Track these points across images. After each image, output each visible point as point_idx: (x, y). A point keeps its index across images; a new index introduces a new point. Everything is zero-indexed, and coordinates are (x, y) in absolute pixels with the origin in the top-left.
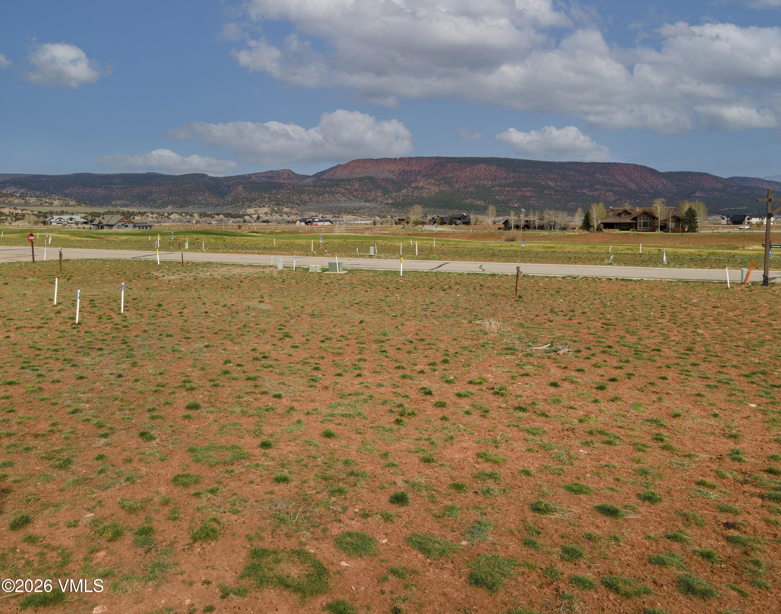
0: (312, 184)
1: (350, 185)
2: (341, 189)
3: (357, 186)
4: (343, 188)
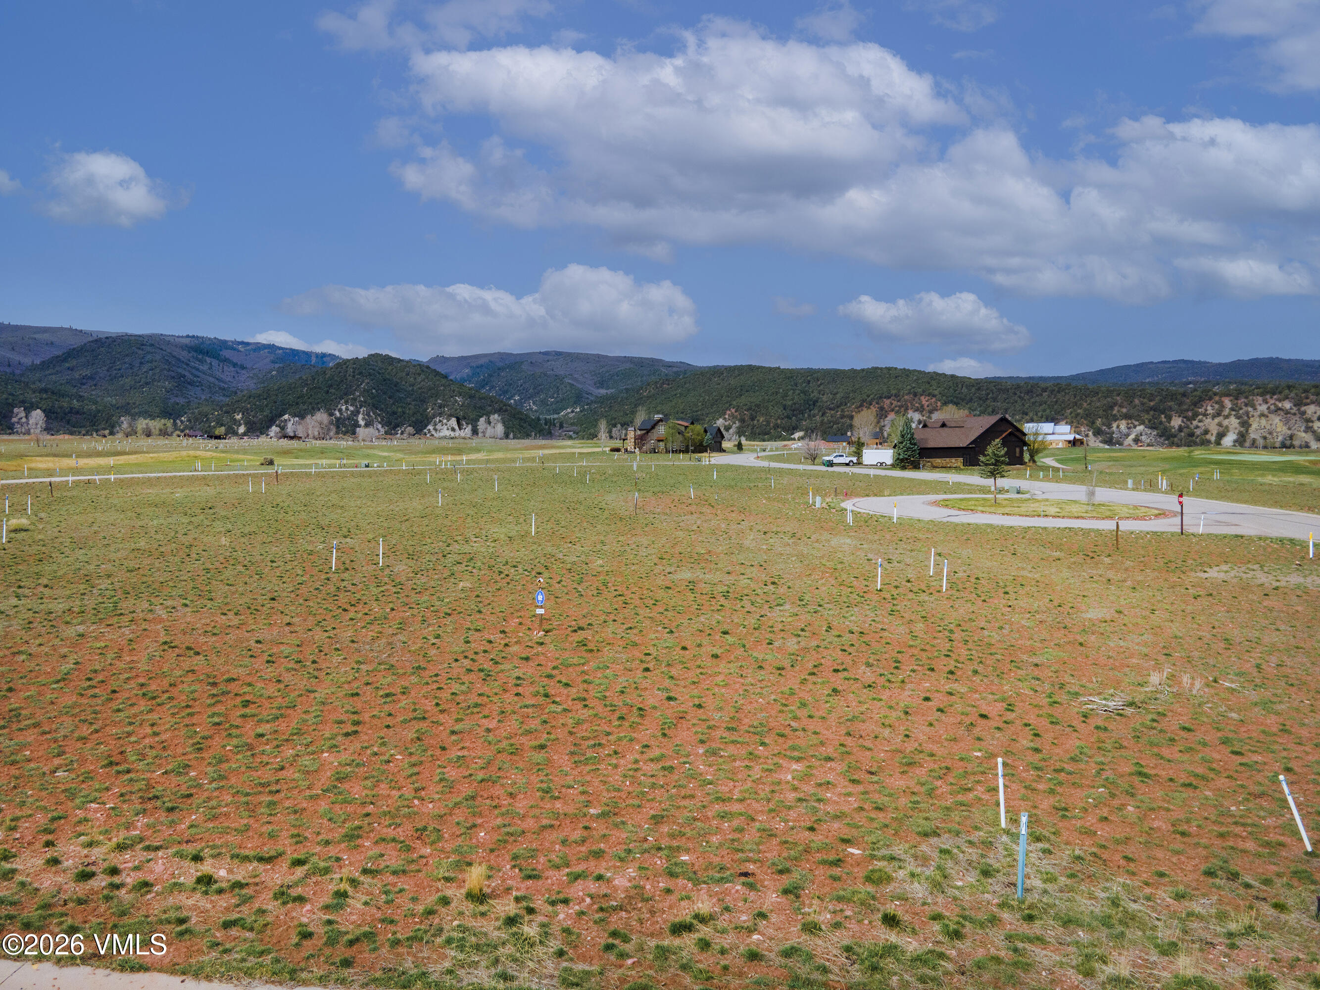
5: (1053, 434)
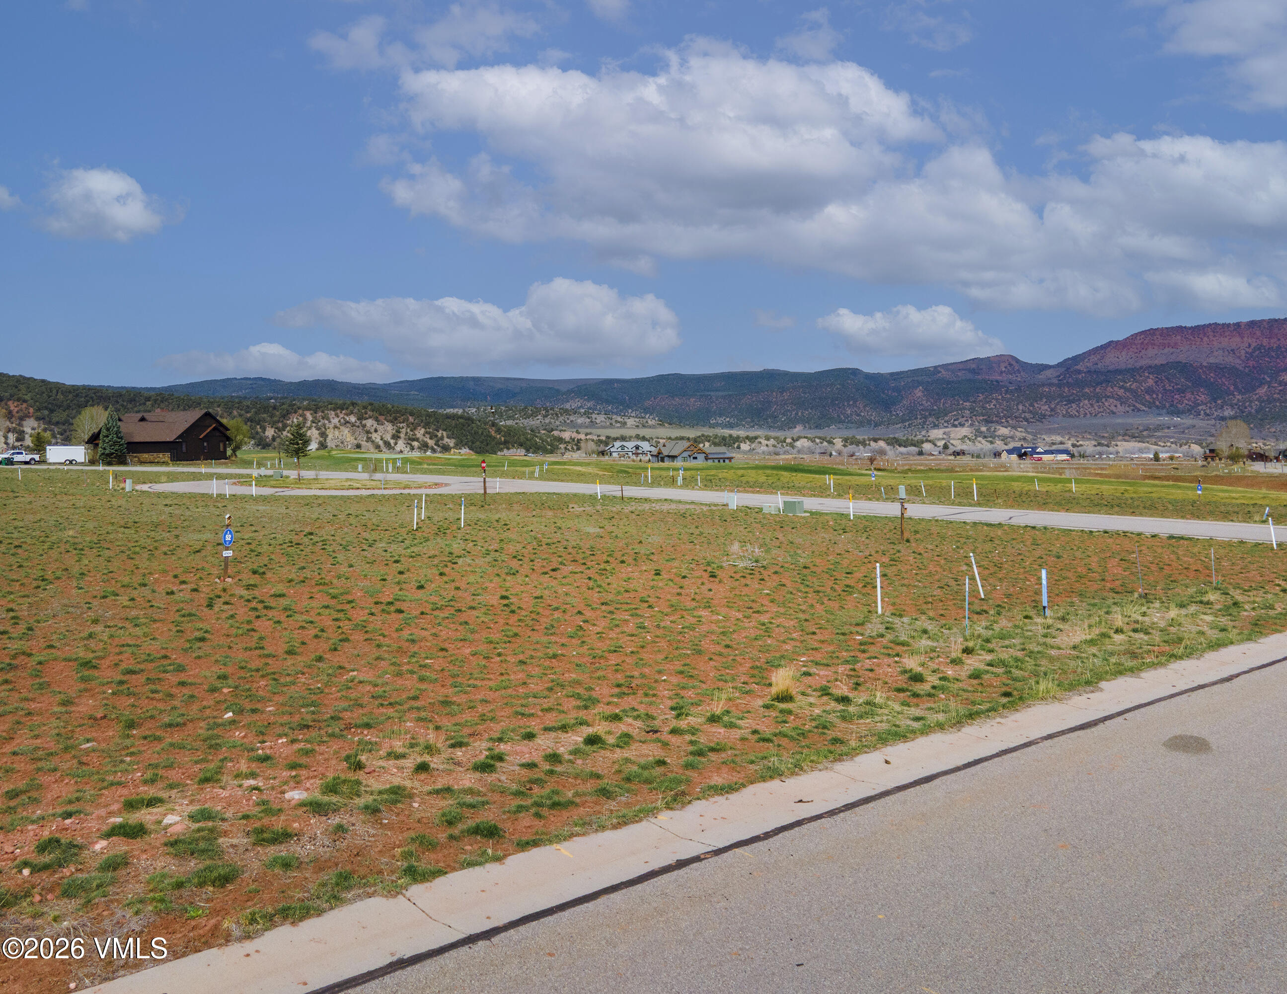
0: (1055, 381)
1: (1135, 381)
2: (1116, 389)
3: (1151, 382)
4: (1121, 387)
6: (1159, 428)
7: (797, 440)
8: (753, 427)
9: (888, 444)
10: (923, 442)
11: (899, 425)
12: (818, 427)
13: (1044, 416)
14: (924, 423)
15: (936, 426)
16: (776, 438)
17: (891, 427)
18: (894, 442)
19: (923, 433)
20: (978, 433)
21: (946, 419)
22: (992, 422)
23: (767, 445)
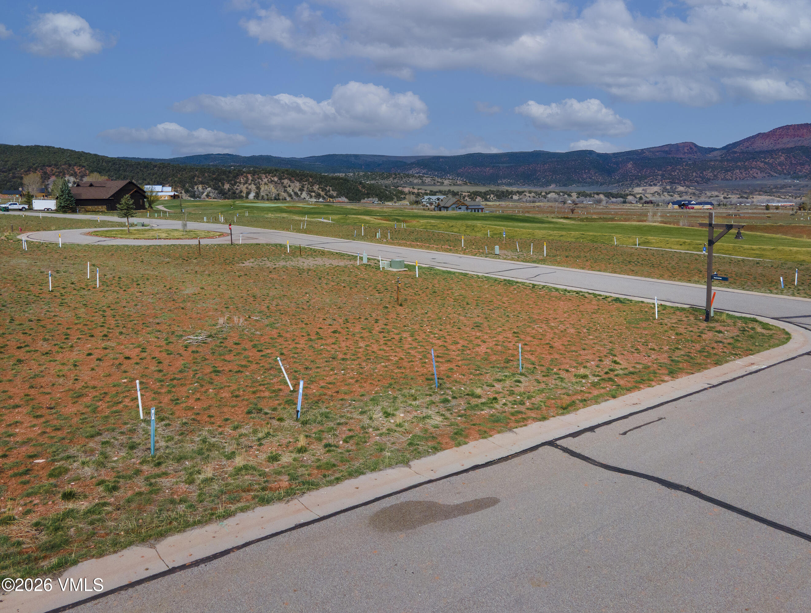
0: (719, 158)
1: (772, 158)
2: (758, 163)
3: (783, 158)
4: (762, 162)
5: (162, 192)
6: (783, 187)
7: (549, 194)
8: (524, 185)
9: (606, 196)
10: (627, 195)
11: (615, 185)
12: (565, 185)
13: (709, 180)
14: (631, 183)
15: (638, 185)
16: (535, 192)
17: (611, 186)
18: (609, 195)
19: (630, 190)
20: (665, 190)
21: (646, 181)
22: (675, 183)
23: (529, 197)
